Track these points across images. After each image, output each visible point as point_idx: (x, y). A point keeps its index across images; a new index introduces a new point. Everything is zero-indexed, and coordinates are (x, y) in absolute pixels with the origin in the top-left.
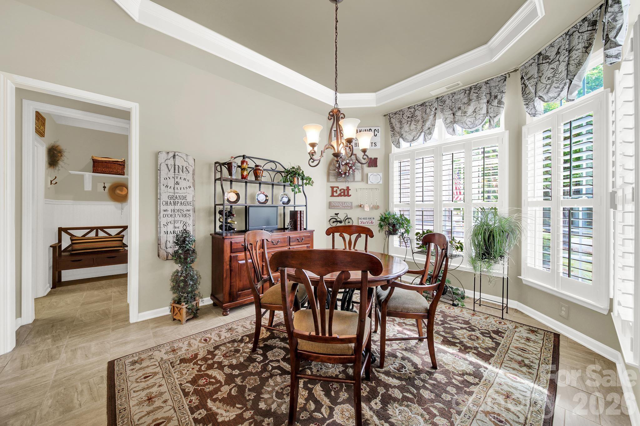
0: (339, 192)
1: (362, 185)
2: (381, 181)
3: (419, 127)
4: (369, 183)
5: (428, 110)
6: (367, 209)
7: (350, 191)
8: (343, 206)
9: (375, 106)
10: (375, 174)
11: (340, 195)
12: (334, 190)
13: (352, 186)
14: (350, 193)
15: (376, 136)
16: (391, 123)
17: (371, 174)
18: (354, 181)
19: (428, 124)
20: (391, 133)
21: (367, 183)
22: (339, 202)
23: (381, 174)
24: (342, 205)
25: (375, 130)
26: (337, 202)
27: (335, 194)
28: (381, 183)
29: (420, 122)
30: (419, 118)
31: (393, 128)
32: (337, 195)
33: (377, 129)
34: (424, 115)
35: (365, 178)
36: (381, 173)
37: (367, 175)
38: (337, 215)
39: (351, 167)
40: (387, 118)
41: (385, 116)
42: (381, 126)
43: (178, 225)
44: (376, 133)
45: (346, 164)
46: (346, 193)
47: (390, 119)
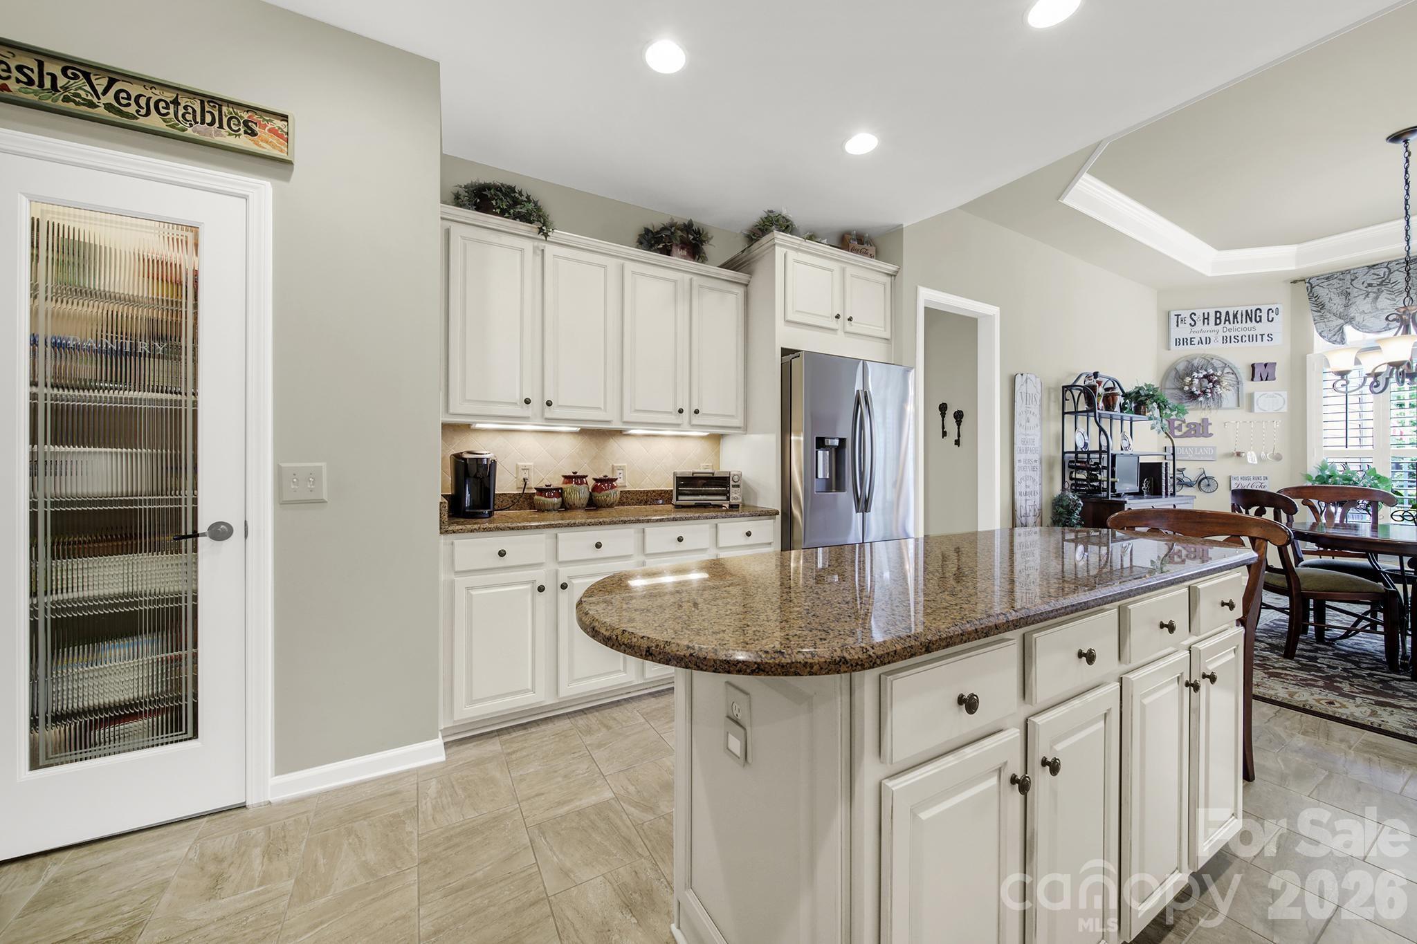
0: (1184, 429)
1: (1241, 414)
2: (1286, 406)
4: (1256, 409)
6: (1251, 457)
7: (1209, 427)
8: (1197, 455)
9: (1294, 268)
10: (1271, 393)
11: (1186, 435)
12: (1176, 425)
13: (1216, 417)
14: (1210, 430)
15: (1271, 321)
16: (1314, 296)
17: (1262, 393)
18: (1219, 406)
20: (1312, 315)
21: (1251, 409)
22: (1188, 447)
23: (1285, 394)
24: (1194, 452)
25: (1271, 309)
26: (1181, 447)
27: (1177, 433)
28: (1285, 410)
31: (1320, 306)
32: (1180, 433)
33: (1275, 306)
35: (1246, 402)
36: (1286, 392)
37: (1251, 396)
38: (1181, 471)
39: (1218, 382)
40: (1303, 287)
41: (1295, 282)
42: (1283, 300)
43: (1029, 483)
44: (1271, 315)
45: (1205, 377)
46: (1200, 430)
47: (1312, 288)
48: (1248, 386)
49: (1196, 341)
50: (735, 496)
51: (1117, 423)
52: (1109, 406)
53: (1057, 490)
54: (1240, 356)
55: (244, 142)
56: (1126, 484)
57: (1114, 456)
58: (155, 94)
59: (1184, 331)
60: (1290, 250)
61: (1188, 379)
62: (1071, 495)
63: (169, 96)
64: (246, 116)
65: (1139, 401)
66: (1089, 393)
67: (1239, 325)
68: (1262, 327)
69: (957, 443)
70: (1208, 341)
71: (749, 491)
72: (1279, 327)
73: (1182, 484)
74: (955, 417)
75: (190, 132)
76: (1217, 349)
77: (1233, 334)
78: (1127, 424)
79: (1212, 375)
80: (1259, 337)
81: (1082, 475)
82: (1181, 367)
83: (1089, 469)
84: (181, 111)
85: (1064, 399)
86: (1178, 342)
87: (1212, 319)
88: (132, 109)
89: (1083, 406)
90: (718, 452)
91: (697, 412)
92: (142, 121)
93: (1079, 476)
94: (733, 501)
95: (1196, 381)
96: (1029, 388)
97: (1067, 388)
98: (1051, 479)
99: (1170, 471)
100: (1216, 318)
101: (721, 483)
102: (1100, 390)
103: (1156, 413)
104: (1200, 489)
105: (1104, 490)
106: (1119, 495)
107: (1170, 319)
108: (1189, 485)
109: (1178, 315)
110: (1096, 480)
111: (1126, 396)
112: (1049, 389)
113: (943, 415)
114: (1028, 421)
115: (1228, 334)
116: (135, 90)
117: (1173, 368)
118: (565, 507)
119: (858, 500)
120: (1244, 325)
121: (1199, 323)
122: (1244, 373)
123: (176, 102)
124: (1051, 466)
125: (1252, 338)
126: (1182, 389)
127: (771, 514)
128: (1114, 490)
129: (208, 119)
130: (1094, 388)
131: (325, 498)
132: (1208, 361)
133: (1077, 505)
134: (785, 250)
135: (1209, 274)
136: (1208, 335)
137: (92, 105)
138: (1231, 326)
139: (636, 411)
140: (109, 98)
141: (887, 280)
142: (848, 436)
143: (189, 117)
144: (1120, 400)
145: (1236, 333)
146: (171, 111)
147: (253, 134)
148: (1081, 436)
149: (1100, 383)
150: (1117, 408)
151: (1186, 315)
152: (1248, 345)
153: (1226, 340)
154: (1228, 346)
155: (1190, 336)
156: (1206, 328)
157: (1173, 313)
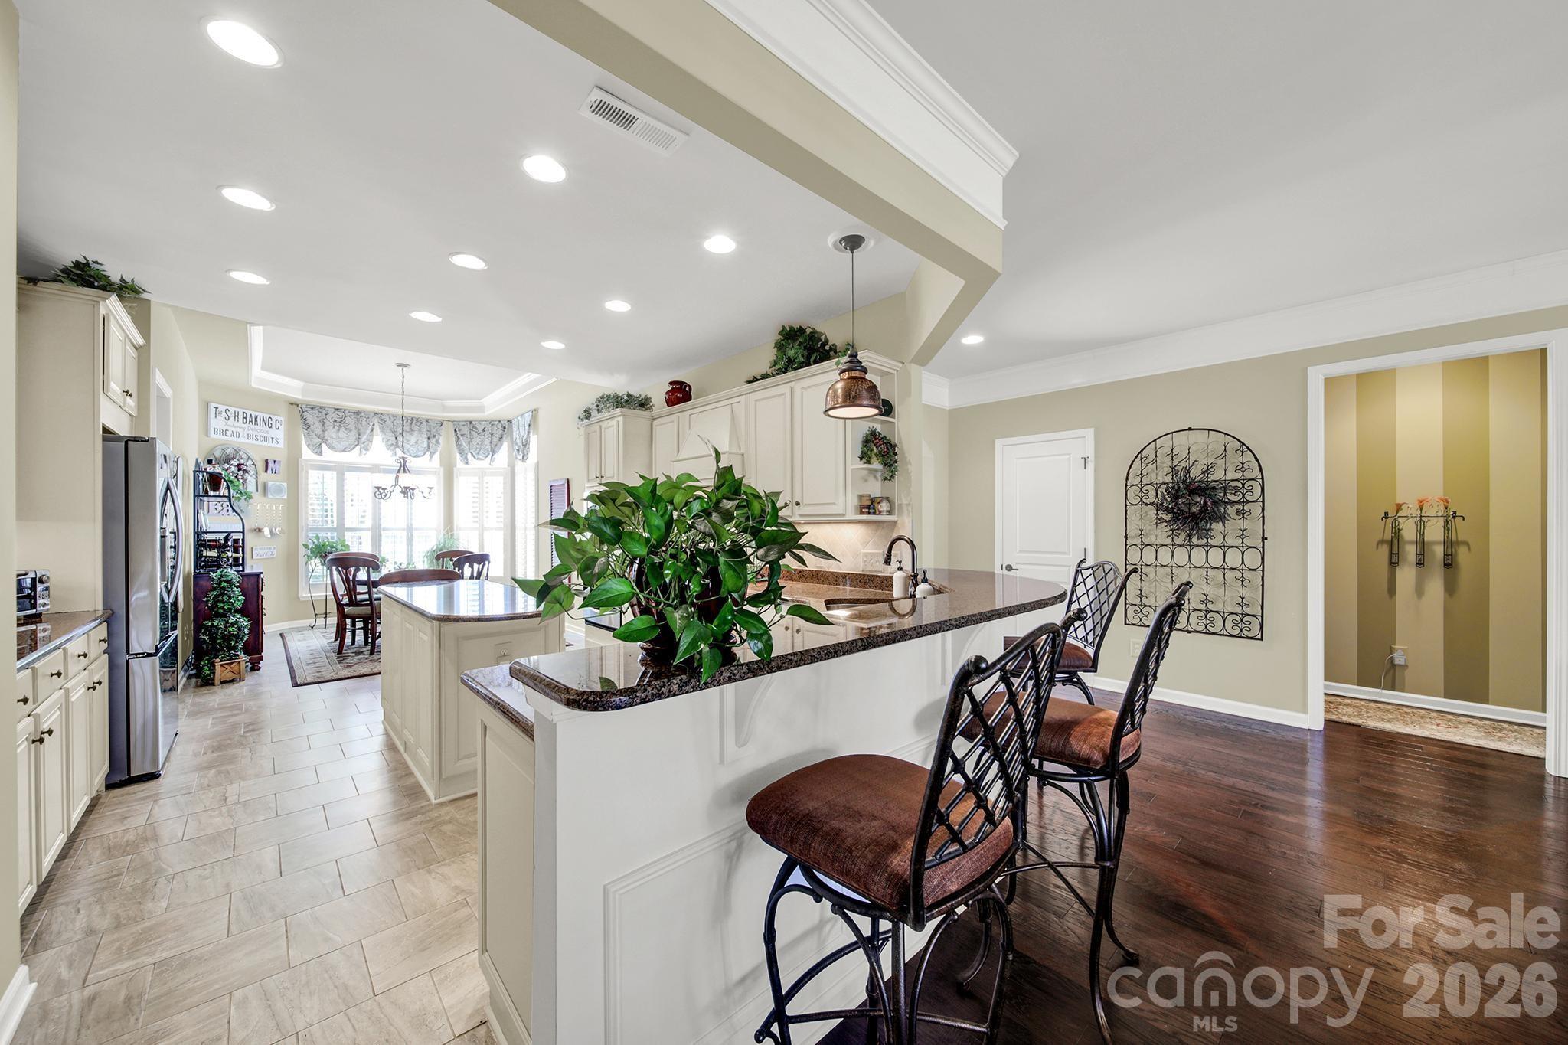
2: (286, 495)
3: (352, 437)
4: (269, 496)
5: (364, 423)
9: (300, 397)
10: (278, 484)
15: (278, 429)
16: (303, 417)
17: (271, 483)
19: (364, 439)
20: (302, 431)
21: (264, 496)
25: (277, 420)
28: (286, 498)
29: (354, 433)
30: (351, 426)
31: (307, 426)
33: (279, 419)
34: (358, 426)
35: (261, 490)
36: (286, 484)
37: (265, 485)
39: (245, 471)
40: (297, 410)
41: (292, 404)
42: (285, 415)
44: (278, 424)
45: (238, 465)
47: (303, 412)
48: (264, 477)
49: (229, 433)
54: (258, 451)
59: (219, 423)
61: (226, 466)
67: (258, 427)
68: (272, 433)
70: (238, 435)
72: (280, 434)
76: (242, 442)
77: (255, 433)
79: (243, 464)
80: (271, 439)
82: (219, 454)
86: (216, 431)
87: (241, 417)
100: (244, 418)
107: (210, 410)
109: (216, 408)
115: (251, 432)
117: (213, 454)
120: (262, 428)
121: (232, 419)
122: (261, 466)
125: (266, 439)
132: (238, 451)
136: (238, 430)
138: (253, 427)
145: (256, 433)
151: (222, 408)
152: (264, 443)
153: (249, 437)
154: (251, 441)
155: (225, 428)
156: (236, 424)
157: (212, 405)
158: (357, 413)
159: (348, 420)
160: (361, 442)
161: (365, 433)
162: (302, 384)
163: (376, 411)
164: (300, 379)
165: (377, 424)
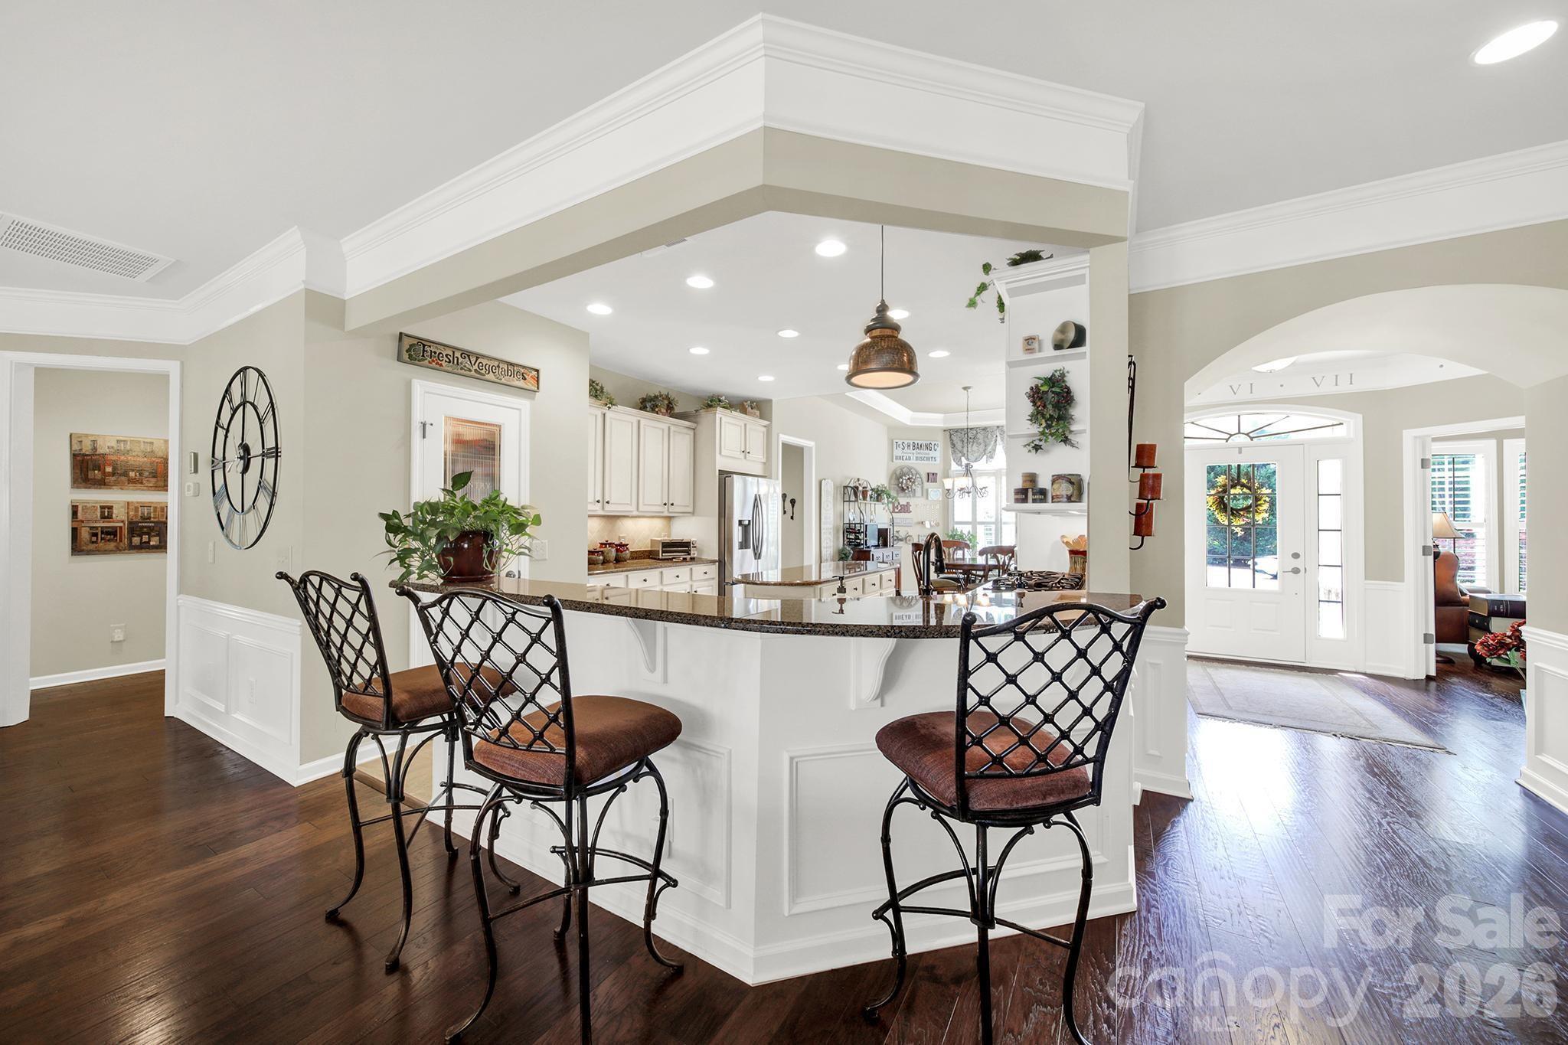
0: (899, 508)
1: (923, 501)
2: (941, 497)
3: (981, 450)
4: (930, 499)
5: (989, 436)
6: (928, 525)
7: (910, 507)
8: (903, 523)
10: (935, 490)
11: (900, 512)
12: (895, 506)
13: (913, 501)
14: (911, 509)
15: (935, 450)
16: (951, 439)
17: (932, 489)
18: (914, 496)
19: (989, 449)
20: (950, 450)
21: (927, 498)
22: (900, 519)
23: (941, 491)
24: (902, 521)
26: (897, 519)
27: (896, 510)
28: (942, 500)
29: (982, 446)
30: (981, 441)
31: (953, 445)
32: (898, 511)
33: (936, 443)
34: (986, 439)
35: (925, 494)
37: (927, 490)
38: (898, 532)
39: (914, 482)
40: (946, 435)
41: (943, 432)
42: (940, 441)
43: (828, 541)
44: (935, 447)
45: (909, 479)
46: (905, 509)
47: (950, 435)
48: (927, 485)
49: (905, 458)
50: (694, 553)
51: (868, 506)
52: (865, 498)
53: (841, 546)
54: (923, 468)
55: (521, 383)
56: (872, 541)
57: (866, 526)
58: (491, 363)
59: (898, 452)
60: (940, 416)
61: (901, 480)
62: (847, 548)
63: (496, 364)
64: (522, 370)
65: (879, 495)
66: (855, 489)
67: (922, 451)
68: (932, 454)
69: (792, 518)
70: (910, 458)
71: (700, 552)
72: (937, 454)
73: (899, 540)
74: (791, 502)
75: (503, 381)
76: (913, 463)
78: (873, 505)
79: (911, 478)
80: (931, 458)
81: (852, 536)
82: (898, 472)
83: (855, 533)
84: (500, 370)
85: (844, 493)
86: (896, 458)
87: (911, 446)
88: (483, 371)
89: (853, 498)
90: (670, 527)
91: (672, 504)
92: (487, 377)
93: (851, 537)
94: (692, 556)
95: (904, 481)
96: (828, 487)
97: (846, 487)
98: (838, 538)
99: (892, 533)
100: (913, 446)
101: (684, 546)
102: (861, 488)
103: (886, 501)
104: (906, 542)
105: (863, 544)
106: (868, 547)
107: (893, 444)
108: (901, 540)
109: (896, 443)
110: (859, 539)
111: (872, 490)
112: (837, 487)
113: (784, 501)
114: (827, 506)
115: (918, 455)
116: (485, 362)
117: (894, 472)
118: (605, 562)
119: (755, 554)
120: (924, 451)
121: (906, 448)
122: (925, 478)
123: (498, 366)
124: (838, 531)
125: (928, 459)
126: (898, 485)
127: (713, 562)
128: (866, 544)
129: (510, 374)
130: (857, 488)
131: (547, 558)
132: (910, 469)
133: (850, 553)
134: (721, 416)
135: (909, 424)
136: (909, 455)
137: (470, 370)
138: (919, 451)
139: (646, 505)
140: (476, 367)
141: (764, 429)
142: (751, 519)
143: (503, 373)
144: (870, 493)
145: (921, 455)
146: (497, 371)
147: (525, 379)
148: (852, 515)
149: (860, 485)
150: (868, 498)
151: (900, 442)
152: (926, 462)
153: (917, 459)
154: (918, 462)
155: (901, 455)
156: (909, 451)
157: (895, 441)
158: (985, 429)
159: (979, 436)
160: (987, 451)
161: (989, 445)
162: (942, 415)
163: (998, 425)
164: (942, 413)
165: (998, 435)
